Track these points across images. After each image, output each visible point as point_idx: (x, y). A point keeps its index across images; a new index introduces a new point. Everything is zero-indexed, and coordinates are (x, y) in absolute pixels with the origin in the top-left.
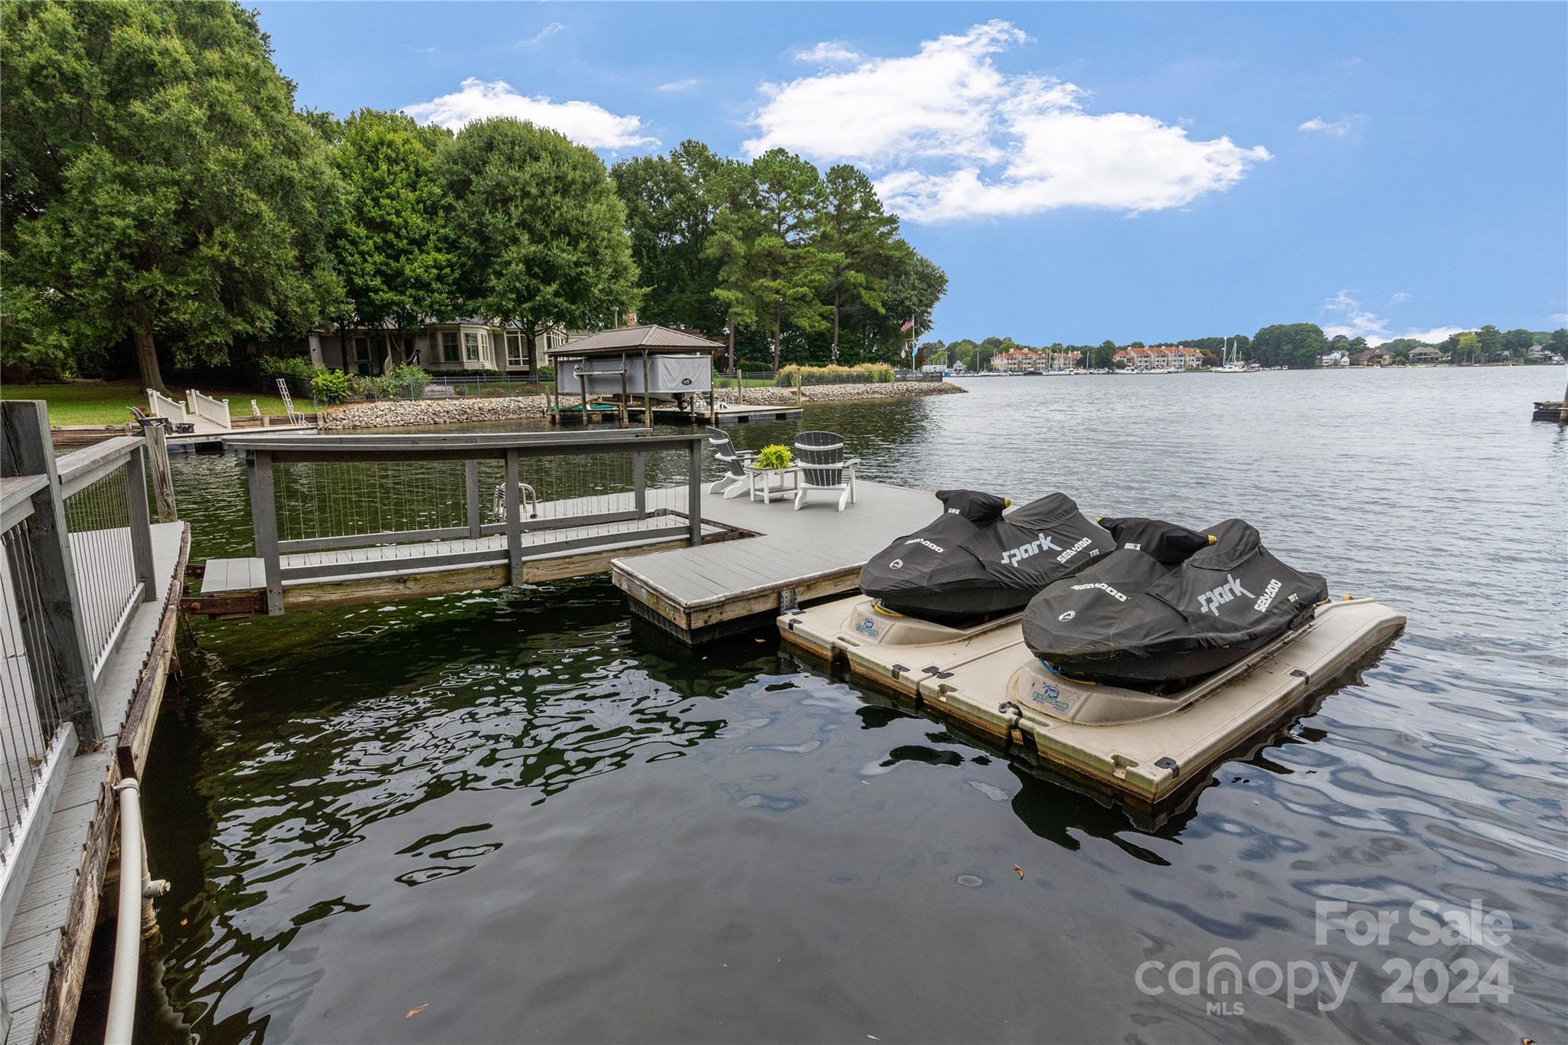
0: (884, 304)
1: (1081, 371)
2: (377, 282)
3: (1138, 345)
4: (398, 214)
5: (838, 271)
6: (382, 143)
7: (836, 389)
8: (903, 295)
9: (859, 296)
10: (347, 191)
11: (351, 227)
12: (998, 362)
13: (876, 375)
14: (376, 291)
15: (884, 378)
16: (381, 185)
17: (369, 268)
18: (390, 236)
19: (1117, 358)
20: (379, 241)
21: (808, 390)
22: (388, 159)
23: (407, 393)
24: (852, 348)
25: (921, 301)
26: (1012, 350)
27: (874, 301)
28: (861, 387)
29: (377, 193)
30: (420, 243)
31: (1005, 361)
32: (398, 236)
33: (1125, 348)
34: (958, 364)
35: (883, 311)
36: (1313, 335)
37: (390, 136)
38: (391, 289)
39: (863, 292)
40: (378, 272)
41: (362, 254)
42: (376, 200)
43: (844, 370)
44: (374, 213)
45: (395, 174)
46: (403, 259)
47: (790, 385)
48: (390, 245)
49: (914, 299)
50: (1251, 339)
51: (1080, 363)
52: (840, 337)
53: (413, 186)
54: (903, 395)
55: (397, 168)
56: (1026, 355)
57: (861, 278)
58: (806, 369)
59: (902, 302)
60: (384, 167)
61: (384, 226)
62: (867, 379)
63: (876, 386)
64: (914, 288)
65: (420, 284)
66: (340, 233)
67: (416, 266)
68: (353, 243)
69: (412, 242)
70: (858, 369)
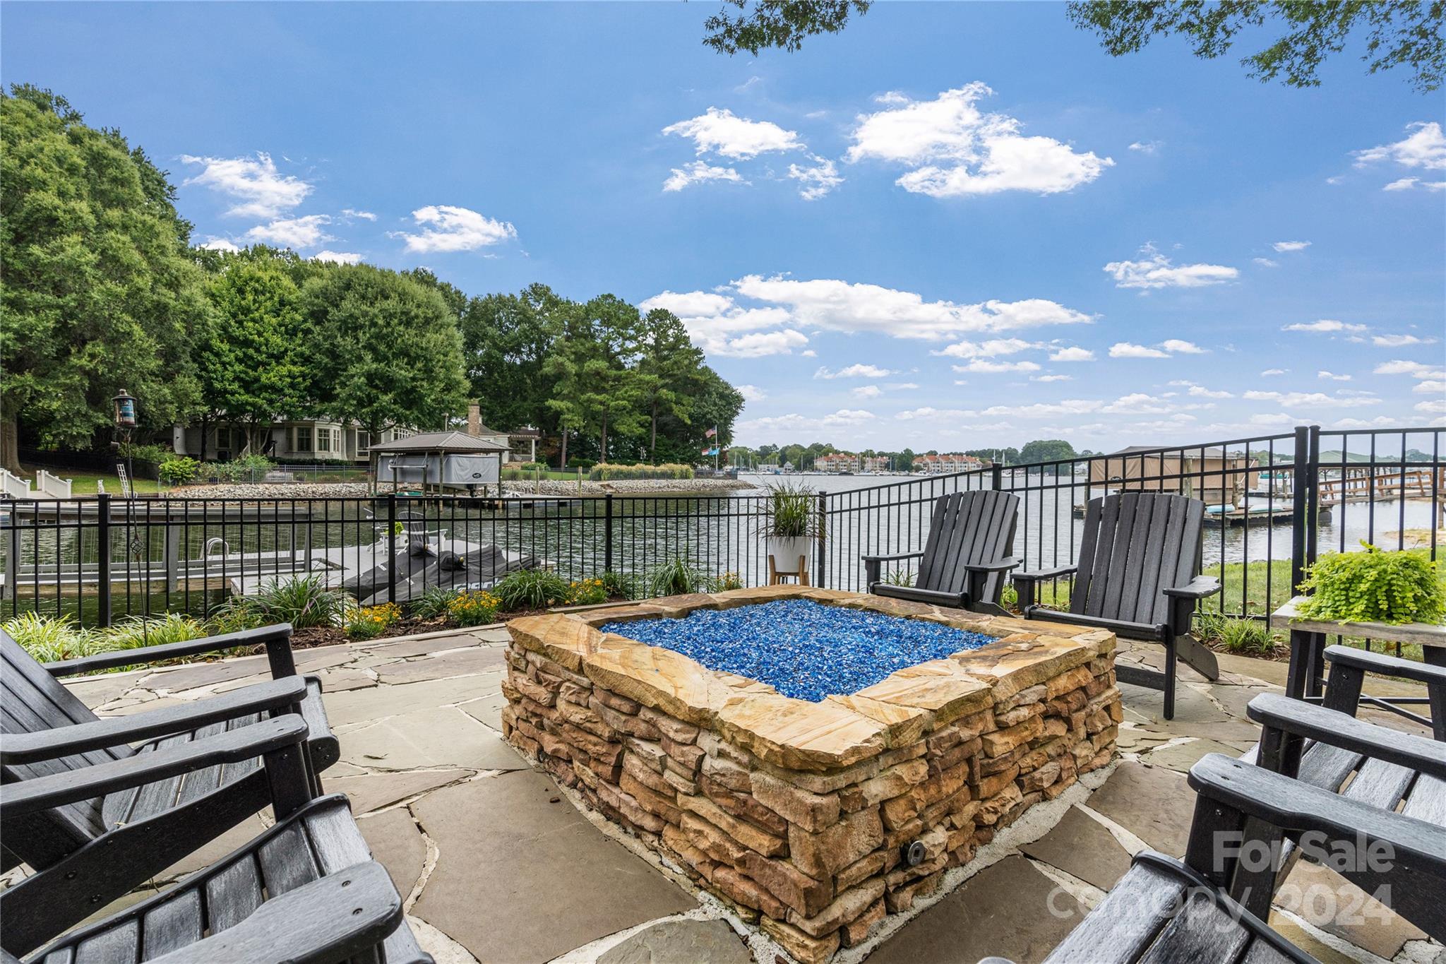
0: (691, 416)
1: (886, 473)
2: (235, 386)
3: (933, 454)
4: (260, 334)
5: (655, 389)
6: (251, 279)
7: (640, 484)
8: (706, 410)
9: (671, 410)
10: (215, 315)
11: (215, 343)
12: (820, 463)
13: (677, 472)
14: (233, 394)
15: (684, 476)
16: (246, 311)
17: (229, 375)
18: (251, 351)
19: (915, 463)
20: (240, 354)
21: (614, 483)
22: (256, 291)
23: (248, 477)
24: (666, 450)
25: (721, 415)
26: (831, 454)
27: (682, 414)
28: (663, 482)
29: (241, 317)
30: (279, 358)
31: (826, 463)
32: (258, 350)
33: (921, 455)
34: (788, 464)
35: (689, 422)
36: (1065, 450)
37: (260, 274)
38: (247, 391)
39: (674, 406)
40: (237, 378)
41: (224, 364)
42: (240, 323)
43: (650, 468)
44: (238, 332)
45: (260, 303)
46: (261, 369)
47: (600, 479)
48: (251, 358)
49: (714, 412)
50: (1020, 451)
51: (887, 466)
52: (656, 441)
53: (277, 313)
54: (699, 489)
55: (261, 298)
56: (842, 458)
57: (671, 395)
58: (615, 467)
59: (704, 416)
60: (250, 297)
61: (247, 343)
62: (671, 476)
63: (676, 482)
64: (715, 404)
65: (272, 388)
66: (206, 346)
67: (270, 376)
68: (217, 355)
69: (271, 356)
70: (663, 468)
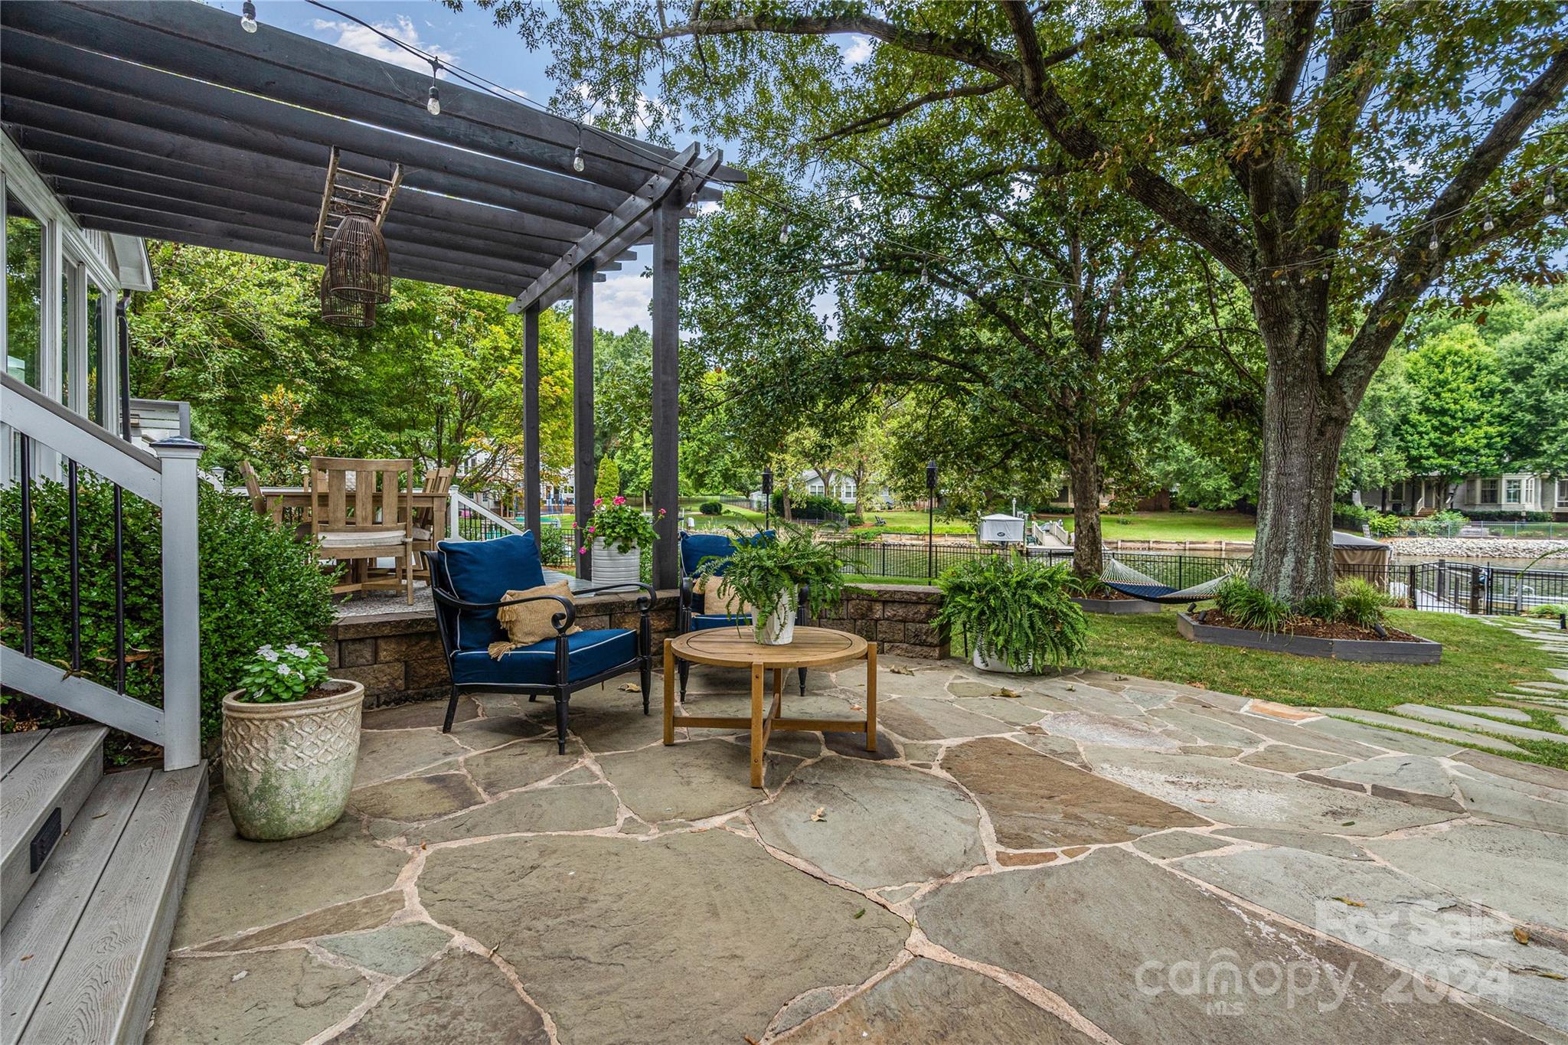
2: (1431, 452)
4: (1456, 402)
6: (1449, 353)
10: (1414, 393)
11: (1414, 417)
14: (1428, 458)
16: (1443, 383)
17: (1425, 443)
18: (1447, 419)
20: (1437, 423)
22: (1455, 364)
23: (1443, 532)
29: (1439, 389)
30: (1474, 421)
32: (1453, 417)
37: (1458, 347)
38: (1440, 455)
40: (1432, 444)
41: (1420, 434)
42: (1438, 395)
44: (1435, 404)
45: (1458, 374)
46: (1456, 434)
48: (1445, 425)
53: (1473, 379)
55: (1459, 369)
60: (1449, 370)
61: (1443, 412)
65: (1468, 450)
66: (1405, 420)
67: (1468, 438)
68: (1414, 426)
69: (1465, 420)
